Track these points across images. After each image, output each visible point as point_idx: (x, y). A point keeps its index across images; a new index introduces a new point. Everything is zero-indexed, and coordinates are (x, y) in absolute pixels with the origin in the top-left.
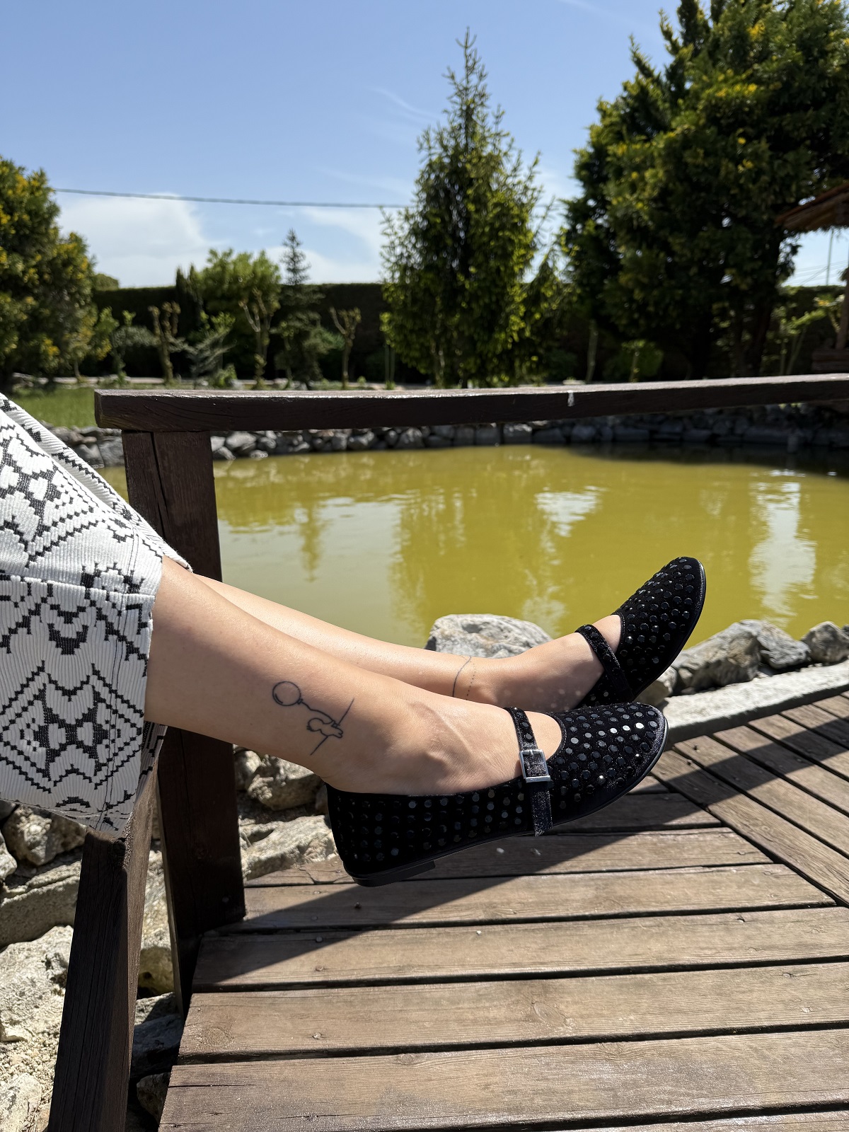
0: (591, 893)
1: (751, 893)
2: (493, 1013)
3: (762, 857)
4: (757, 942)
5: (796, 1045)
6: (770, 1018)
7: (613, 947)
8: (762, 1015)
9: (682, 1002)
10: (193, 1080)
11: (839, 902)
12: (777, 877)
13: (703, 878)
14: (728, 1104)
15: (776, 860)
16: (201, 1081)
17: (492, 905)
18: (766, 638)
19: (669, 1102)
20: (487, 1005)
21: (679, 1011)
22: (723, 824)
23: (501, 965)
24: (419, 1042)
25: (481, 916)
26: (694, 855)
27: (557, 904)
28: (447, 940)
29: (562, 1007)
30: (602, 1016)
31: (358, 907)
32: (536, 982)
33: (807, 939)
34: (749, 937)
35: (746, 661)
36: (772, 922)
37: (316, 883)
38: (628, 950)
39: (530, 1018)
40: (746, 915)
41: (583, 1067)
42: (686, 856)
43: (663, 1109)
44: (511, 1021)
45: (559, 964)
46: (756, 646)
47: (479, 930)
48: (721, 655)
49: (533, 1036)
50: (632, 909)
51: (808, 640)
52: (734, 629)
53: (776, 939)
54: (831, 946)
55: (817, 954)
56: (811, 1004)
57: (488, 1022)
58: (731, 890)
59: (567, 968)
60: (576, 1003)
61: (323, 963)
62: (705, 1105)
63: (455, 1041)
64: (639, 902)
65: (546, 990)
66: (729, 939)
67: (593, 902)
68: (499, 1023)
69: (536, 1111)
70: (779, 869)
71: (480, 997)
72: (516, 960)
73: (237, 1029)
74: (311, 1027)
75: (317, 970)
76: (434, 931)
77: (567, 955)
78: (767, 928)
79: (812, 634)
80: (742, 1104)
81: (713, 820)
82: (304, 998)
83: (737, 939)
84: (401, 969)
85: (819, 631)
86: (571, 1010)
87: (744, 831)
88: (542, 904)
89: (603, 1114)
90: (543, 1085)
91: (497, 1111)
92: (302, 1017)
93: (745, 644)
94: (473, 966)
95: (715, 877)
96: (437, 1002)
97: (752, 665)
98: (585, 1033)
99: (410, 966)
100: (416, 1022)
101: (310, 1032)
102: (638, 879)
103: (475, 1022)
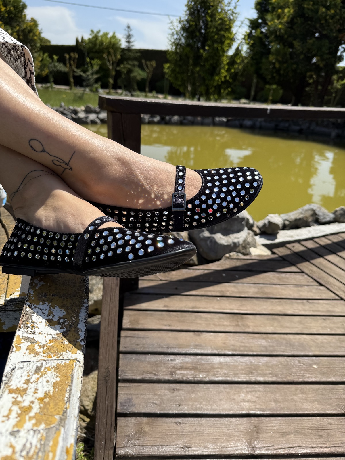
0: (256, 290)
1: (312, 294)
2: (225, 323)
3: (316, 283)
4: (314, 309)
5: (325, 339)
6: (317, 331)
7: (265, 307)
8: (314, 330)
9: (288, 325)
10: (129, 335)
11: (342, 299)
12: (321, 290)
13: (295, 289)
14: (302, 353)
15: (321, 285)
16: (131, 335)
17: (222, 291)
18: (319, 211)
19: (284, 352)
20: (223, 320)
21: (287, 327)
22: (303, 272)
23: (227, 309)
24: (201, 329)
25: (219, 294)
26: (293, 281)
27: (245, 292)
28: (207, 300)
29: (248, 323)
30: (261, 326)
31: (176, 289)
32: (239, 316)
33: (330, 309)
34: (311, 308)
35: (310, 219)
36: (319, 303)
37: (161, 280)
38: (270, 308)
39: (238, 325)
40: (310, 301)
41: (256, 340)
42: (289, 281)
43: (281, 353)
44: (230, 326)
45: (246, 310)
46: (314, 214)
47: (218, 299)
48: (301, 216)
49: (238, 330)
50: (271, 296)
51: (335, 213)
52: (307, 207)
53: (320, 309)
54: (338, 312)
55: (333, 314)
56: (331, 328)
57: (224, 325)
58: (305, 293)
59: (249, 312)
60: (252, 322)
61: (167, 304)
62: (296, 353)
63: (213, 330)
64: (273, 294)
65: (242, 318)
66: (304, 307)
67: (257, 293)
68: (227, 326)
69: (241, 351)
70: (322, 288)
71: (220, 318)
72: (231, 308)
73: (141, 322)
74: (165, 323)
75: (165, 306)
76: (203, 298)
77: (249, 308)
78: (317, 305)
79: (336, 211)
80: (307, 354)
81: (299, 271)
82: (162, 314)
83: (307, 308)
84: (193, 308)
85: (340, 210)
86: (251, 324)
87: (310, 275)
88: (239, 292)
89: (263, 353)
90: (243, 344)
91: (229, 350)
92: (162, 319)
93: (310, 213)
94: (217, 309)
95: (299, 288)
96: (206, 318)
97: (312, 221)
98: (256, 331)
99: (196, 308)
100: (200, 324)
101: (165, 324)
102: (273, 287)
103: (219, 325)
